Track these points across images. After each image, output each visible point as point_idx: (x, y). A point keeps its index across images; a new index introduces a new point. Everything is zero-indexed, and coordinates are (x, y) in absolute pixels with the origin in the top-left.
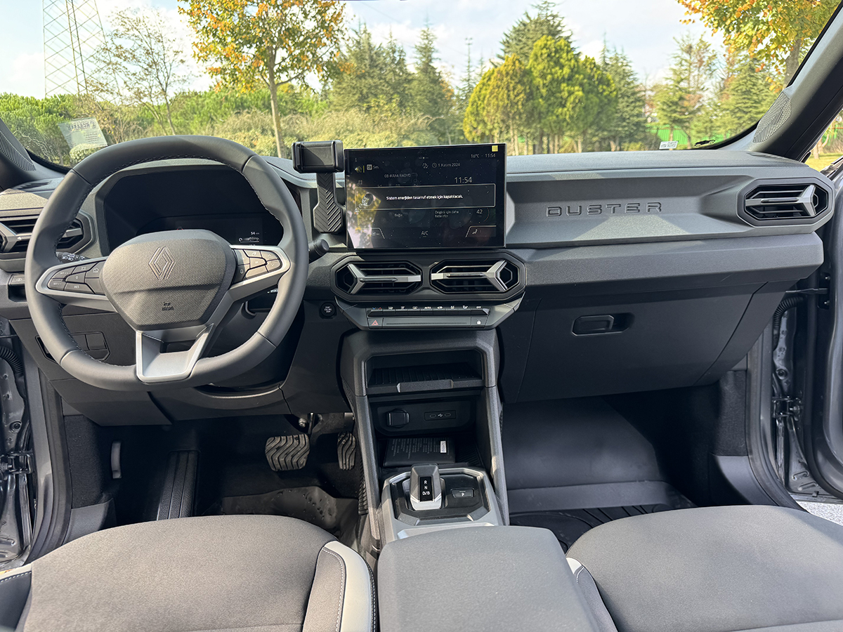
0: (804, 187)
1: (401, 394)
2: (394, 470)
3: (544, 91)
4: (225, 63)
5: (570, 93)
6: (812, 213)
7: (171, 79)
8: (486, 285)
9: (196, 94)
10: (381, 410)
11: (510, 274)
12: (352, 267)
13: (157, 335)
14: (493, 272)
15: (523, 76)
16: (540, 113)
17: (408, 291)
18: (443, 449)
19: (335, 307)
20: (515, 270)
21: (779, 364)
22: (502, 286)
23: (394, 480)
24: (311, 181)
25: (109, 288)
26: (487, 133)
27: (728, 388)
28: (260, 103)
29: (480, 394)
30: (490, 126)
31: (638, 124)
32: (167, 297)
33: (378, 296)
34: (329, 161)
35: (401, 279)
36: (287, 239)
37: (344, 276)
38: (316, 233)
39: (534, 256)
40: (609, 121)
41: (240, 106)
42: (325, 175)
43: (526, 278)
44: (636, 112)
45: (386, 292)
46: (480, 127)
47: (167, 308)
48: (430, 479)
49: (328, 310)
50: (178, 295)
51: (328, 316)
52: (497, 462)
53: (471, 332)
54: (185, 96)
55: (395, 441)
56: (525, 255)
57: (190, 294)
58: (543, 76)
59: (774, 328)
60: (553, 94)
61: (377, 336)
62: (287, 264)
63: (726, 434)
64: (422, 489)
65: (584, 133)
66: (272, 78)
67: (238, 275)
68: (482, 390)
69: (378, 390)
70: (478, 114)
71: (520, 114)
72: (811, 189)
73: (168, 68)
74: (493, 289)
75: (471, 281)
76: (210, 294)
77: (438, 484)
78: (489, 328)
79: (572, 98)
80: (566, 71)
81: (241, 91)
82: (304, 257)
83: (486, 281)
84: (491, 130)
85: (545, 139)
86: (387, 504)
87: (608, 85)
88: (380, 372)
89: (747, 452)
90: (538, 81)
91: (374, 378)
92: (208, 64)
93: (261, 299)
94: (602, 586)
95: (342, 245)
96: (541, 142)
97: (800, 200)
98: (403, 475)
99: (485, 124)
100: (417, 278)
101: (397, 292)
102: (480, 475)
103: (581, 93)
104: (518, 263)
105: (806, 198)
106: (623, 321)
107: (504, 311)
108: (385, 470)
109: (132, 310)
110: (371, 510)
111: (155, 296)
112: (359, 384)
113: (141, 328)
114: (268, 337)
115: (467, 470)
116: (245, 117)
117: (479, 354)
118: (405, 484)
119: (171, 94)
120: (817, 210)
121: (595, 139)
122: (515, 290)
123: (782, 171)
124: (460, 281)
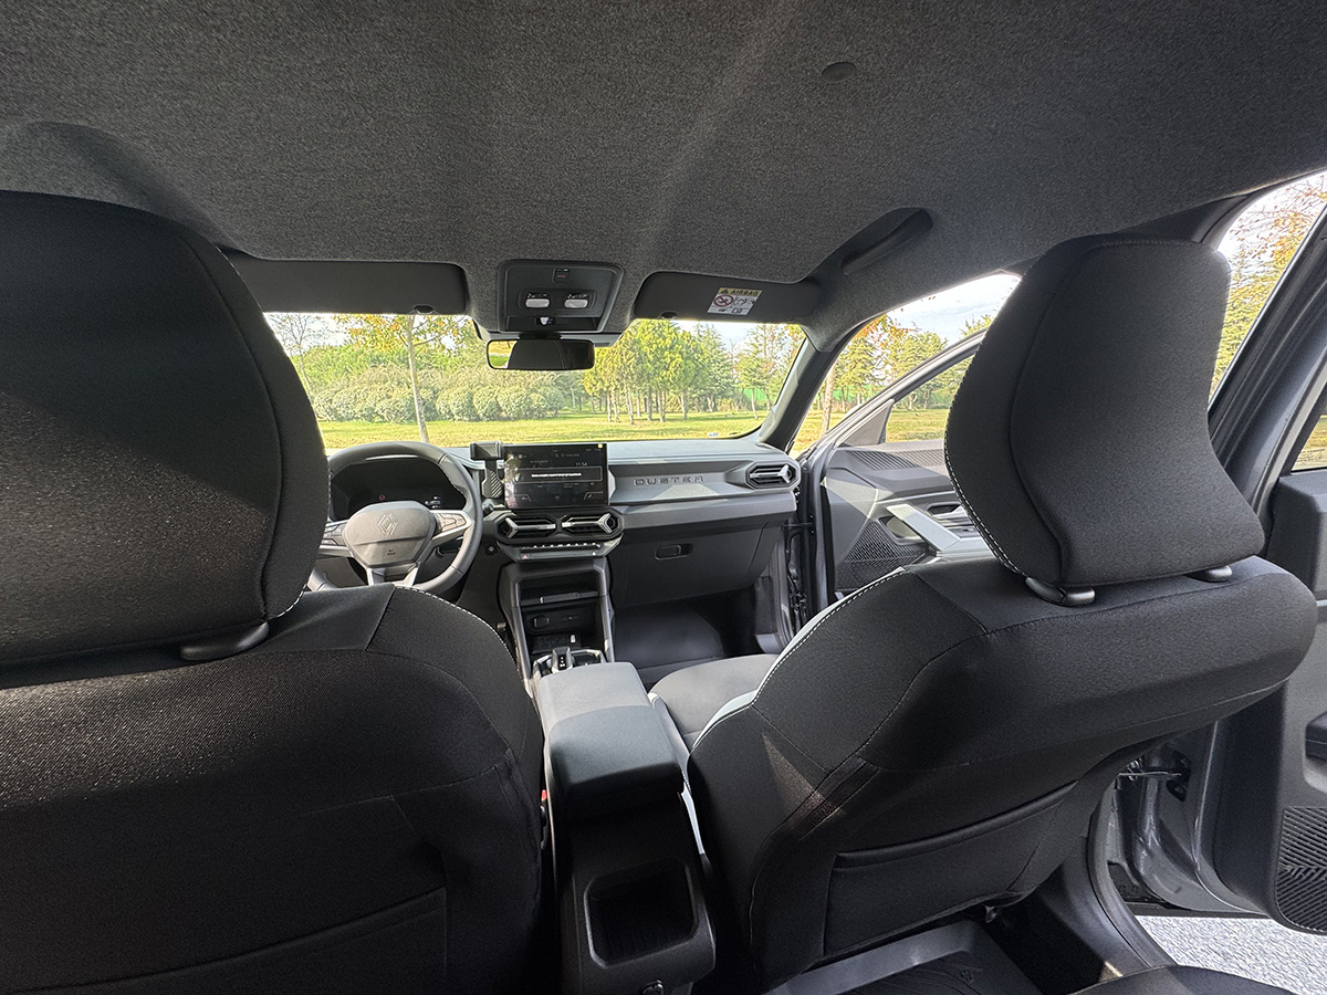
0: (782, 466)
1: (544, 604)
2: (540, 655)
3: (651, 357)
4: (365, 325)
5: (672, 359)
6: (788, 481)
7: (306, 333)
8: (599, 529)
9: (331, 348)
10: (529, 618)
11: (613, 522)
12: (508, 520)
13: (380, 571)
14: (602, 521)
15: (633, 344)
16: (649, 374)
17: (547, 535)
18: (573, 640)
19: (496, 547)
20: (616, 519)
21: (793, 571)
22: (609, 530)
23: (540, 660)
24: (481, 465)
25: (350, 542)
26: (605, 389)
27: (759, 589)
28: (396, 358)
29: (596, 604)
30: (607, 384)
31: (728, 384)
32: (391, 546)
33: (527, 539)
34: (494, 454)
35: (542, 527)
36: (469, 506)
37: (503, 526)
38: (483, 498)
39: (627, 510)
40: (704, 382)
41: (376, 361)
42: (491, 462)
43: (623, 524)
44: (725, 375)
45: (532, 536)
46: (599, 385)
47: (391, 553)
48: (565, 656)
49: (491, 549)
50: (399, 545)
51: (492, 553)
52: (608, 644)
53: (591, 560)
54: (319, 349)
55: (539, 638)
56: (622, 509)
57: (406, 544)
58: (650, 345)
59: (786, 548)
60: (658, 359)
61: (526, 565)
62: (470, 522)
63: (760, 620)
64: (559, 663)
65: (684, 391)
66: (410, 339)
67: (437, 530)
68: (599, 598)
69: (526, 603)
70: (596, 374)
71: (632, 375)
72: (786, 467)
73: (303, 324)
74: (603, 532)
75: (589, 527)
76: (421, 542)
77: (570, 659)
78: (601, 557)
79: (674, 362)
80: (668, 342)
81: (381, 350)
82: (480, 514)
83: (598, 526)
84: (608, 387)
85: (654, 395)
86: (537, 674)
87: (702, 354)
88: (527, 591)
89: (775, 631)
90: (646, 349)
91: (524, 594)
92: (349, 325)
93: (453, 545)
94: (670, 706)
95: (501, 506)
96: (650, 398)
97: (779, 474)
98: (547, 657)
99: (603, 382)
100: (553, 526)
101: (539, 536)
102: (597, 653)
103: (680, 360)
104: (618, 515)
105: (783, 473)
106: (687, 549)
107: (610, 545)
108: (533, 656)
109: (366, 557)
110: (526, 680)
111: (382, 546)
112: (515, 598)
113: (371, 567)
114: (459, 569)
115: (589, 651)
116: (381, 370)
117: (596, 575)
118: (549, 662)
119: (305, 345)
120: (790, 479)
121: (694, 396)
122: (616, 533)
123: (773, 456)
124: (581, 527)
